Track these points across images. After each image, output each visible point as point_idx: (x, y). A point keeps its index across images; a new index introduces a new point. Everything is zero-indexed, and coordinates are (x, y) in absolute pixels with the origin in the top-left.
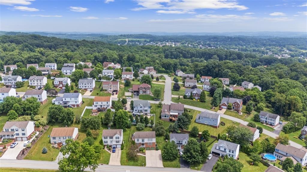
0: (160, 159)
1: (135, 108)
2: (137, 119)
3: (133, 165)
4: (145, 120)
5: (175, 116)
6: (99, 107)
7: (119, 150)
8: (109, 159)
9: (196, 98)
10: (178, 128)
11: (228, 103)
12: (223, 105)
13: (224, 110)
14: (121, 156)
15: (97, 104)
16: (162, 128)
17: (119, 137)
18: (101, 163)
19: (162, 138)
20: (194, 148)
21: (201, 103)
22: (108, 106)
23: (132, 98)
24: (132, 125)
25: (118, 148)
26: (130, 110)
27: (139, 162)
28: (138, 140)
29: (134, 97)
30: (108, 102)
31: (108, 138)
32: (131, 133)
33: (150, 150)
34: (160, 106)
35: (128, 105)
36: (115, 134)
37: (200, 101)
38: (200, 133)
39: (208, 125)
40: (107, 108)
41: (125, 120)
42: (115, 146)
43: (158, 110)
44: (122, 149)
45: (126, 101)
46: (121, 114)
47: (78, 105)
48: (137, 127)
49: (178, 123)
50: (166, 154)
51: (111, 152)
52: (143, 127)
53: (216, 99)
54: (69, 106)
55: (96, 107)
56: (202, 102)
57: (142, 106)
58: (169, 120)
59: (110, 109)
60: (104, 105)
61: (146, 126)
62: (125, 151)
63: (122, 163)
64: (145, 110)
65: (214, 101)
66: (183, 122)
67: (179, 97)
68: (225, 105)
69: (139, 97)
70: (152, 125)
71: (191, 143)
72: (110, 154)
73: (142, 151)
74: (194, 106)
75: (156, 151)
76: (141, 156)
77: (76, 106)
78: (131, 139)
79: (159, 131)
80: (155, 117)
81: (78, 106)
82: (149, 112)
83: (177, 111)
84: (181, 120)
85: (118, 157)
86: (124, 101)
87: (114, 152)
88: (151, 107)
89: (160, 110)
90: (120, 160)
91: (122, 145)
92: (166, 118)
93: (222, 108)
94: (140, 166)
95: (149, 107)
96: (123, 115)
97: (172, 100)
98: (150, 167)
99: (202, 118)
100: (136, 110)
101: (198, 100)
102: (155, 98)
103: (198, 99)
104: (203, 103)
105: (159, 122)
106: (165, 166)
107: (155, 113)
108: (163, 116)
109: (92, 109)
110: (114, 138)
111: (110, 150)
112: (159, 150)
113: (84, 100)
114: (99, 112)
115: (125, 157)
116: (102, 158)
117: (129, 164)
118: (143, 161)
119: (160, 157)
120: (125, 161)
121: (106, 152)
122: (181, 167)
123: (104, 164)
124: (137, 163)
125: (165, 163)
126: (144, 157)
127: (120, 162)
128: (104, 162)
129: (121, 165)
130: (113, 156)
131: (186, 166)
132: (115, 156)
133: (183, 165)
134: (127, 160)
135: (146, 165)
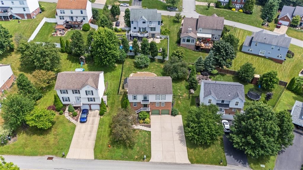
0: (181, 141)
1: (132, 23)
2: (135, 44)
3: (122, 158)
4: (150, 49)
5: (205, 40)
6: (68, 20)
7: (94, 116)
8: (71, 140)
9: (237, 7)
10: (213, 65)
11: (292, 16)
12: (283, 19)
13: (284, 29)
14: (98, 132)
15: (63, 15)
16: (183, 66)
17: (92, 91)
18: (49, 154)
19: (183, 85)
20: (265, 128)
21: (244, 15)
22: (84, 19)
23: (130, 5)
24: (127, 58)
25: (95, 110)
26: (125, 27)
27: (136, 148)
28: (135, 98)
29: (134, 4)
30: (83, 11)
31: (70, 92)
32: (124, 73)
33: (159, 114)
34: (177, 20)
35: (121, 18)
36: (83, 85)
37: (243, 12)
38: (257, 76)
39: (264, 57)
40: (82, 21)
41: (110, 49)
42: (87, 107)
43: (175, 28)
44: (101, 114)
45: (119, 9)
46: (100, 37)
47: (30, 14)
48: (135, 61)
49: (215, 55)
50: (196, 134)
51: (77, 120)
52: (147, 62)
53: (272, 9)
54: (11, 17)
55: (63, 19)
56: (247, 13)
57: (147, 20)
58: (193, 48)
59: (88, 25)
60: (77, 17)
61: (152, 60)
62: (108, 117)
64: (151, 28)
65: (268, 13)
66: (225, 54)
67: (209, 5)
68: (288, 20)
69: (143, 3)
70: (164, 58)
71: (258, 115)
72: (74, 127)
73: (144, 120)
74: (233, 20)
75: (173, 117)
76: (141, 131)
77: (26, 17)
78: (123, 88)
79: (177, 72)
80: (170, 42)
81: (29, 16)
82: (158, 31)
83: (210, 31)
84: (222, 50)
85: (90, 136)
86: (115, 10)
88: (162, 22)
89: (177, 27)
90: (94, 142)
91: (102, 105)
92: (190, 43)
93: (281, 24)
94: (137, 160)
95: (159, 22)
96: (104, 39)
97: (197, 9)
98: (161, 163)
99: (256, 45)
100: (135, 28)
101: (241, 10)
102: (169, 7)
103: (241, 8)
104: (249, 15)
105: (177, 52)
106: (192, 161)
107: (169, 32)
108: (184, 40)
109: (56, 23)
110: (83, 91)
111: (76, 116)
112: (178, 114)
113: (43, 7)
114: (69, 30)
115: (107, 136)
116: (54, 138)
117: (112, 156)
118: (144, 146)
119: (181, 135)
120: (105, 147)
121: (66, 122)
122: (229, 164)
123: (56, 157)
124: (132, 153)
125: (192, 151)
126: (148, 134)
127: (94, 149)
128: (56, 151)
129: (95, 159)
130: (80, 132)
131: (239, 161)
132: (84, 132)
133: (231, 155)
134: (109, 143)
135: (151, 156)
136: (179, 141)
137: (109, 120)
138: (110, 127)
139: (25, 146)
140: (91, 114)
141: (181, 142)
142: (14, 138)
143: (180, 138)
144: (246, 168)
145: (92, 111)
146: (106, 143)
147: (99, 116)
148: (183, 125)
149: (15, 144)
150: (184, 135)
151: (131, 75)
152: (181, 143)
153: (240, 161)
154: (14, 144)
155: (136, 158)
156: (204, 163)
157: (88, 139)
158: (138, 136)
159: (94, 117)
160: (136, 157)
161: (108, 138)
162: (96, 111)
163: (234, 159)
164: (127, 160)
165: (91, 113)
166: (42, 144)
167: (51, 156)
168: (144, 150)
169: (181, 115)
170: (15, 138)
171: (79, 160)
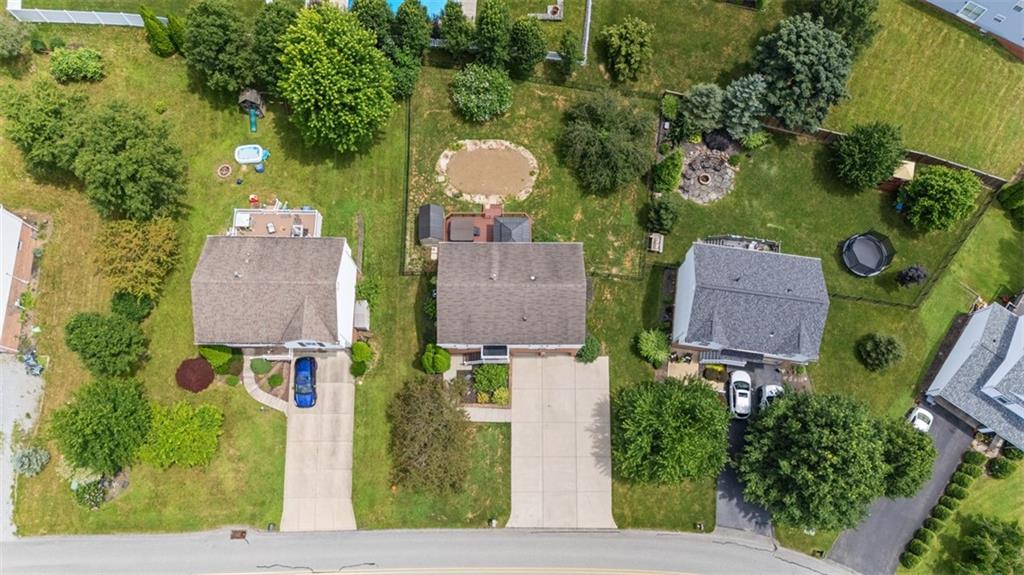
0: (598, 457)
3: (432, 521)
7: (337, 377)
8: (281, 473)
14: (356, 440)
18: (230, 520)
27: (471, 489)
32: (414, 152)
38: (906, 171)
44: (356, 368)
51: (286, 398)
62: (380, 381)
63: (368, 514)
72: (281, 424)
75: (581, 365)
76: (481, 426)
85: (334, 453)
87: (306, 399)
90: (348, 474)
94: (472, 523)
98: (536, 531)
106: (621, 521)
111: (279, 383)
112: (599, 353)
115: (383, 451)
116: (234, 470)
117: (404, 516)
118: (490, 480)
119: (600, 437)
120: (382, 490)
121: (255, 412)
122: (719, 526)
123: (252, 531)
124: (458, 503)
125: (625, 490)
126: (501, 437)
127: (352, 498)
128: (249, 509)
129: (358, 528)
130: (301, 441)
131: (751, 515)
132: (314, 441)
133: (731, 499)
134: (390, 474)
135: (510, 509)
136: (592, 460)
137: (382, 390)
138: (390, 417)
139: (157, 501)
140: (325, 369)
141: (599, 462)
142: (119, 478)
143: (596, 447)
144: (762, 537)
145: (326, 358)
146: (382, 475)
147: (352, 377)
148: (608, 399)
149: (128, 496)
150: (608, 435)
151: (443, 163)
152: (596, 465)
153: (754, 515)
154: (127, 499)
155: (471, 520)
156: (654, 525)
157: (332, 467)
158: (472, 446)
159: (336, 381)
160: (470, 516)
161: (388, 459)
162: (339, 353)
163: (737, 510)
164: (444, 525)
165: (326, 365)
166: (203, 494)
167: (239, 528)
168: (490, 493)
169: (607, 354)
170: (121, 476)
171: (315, 534)
